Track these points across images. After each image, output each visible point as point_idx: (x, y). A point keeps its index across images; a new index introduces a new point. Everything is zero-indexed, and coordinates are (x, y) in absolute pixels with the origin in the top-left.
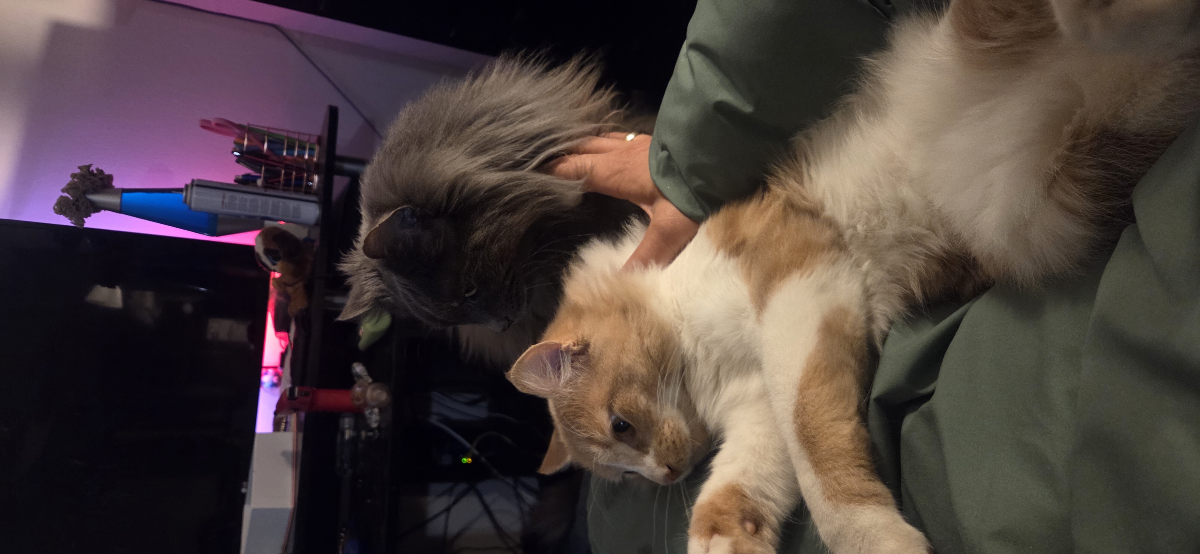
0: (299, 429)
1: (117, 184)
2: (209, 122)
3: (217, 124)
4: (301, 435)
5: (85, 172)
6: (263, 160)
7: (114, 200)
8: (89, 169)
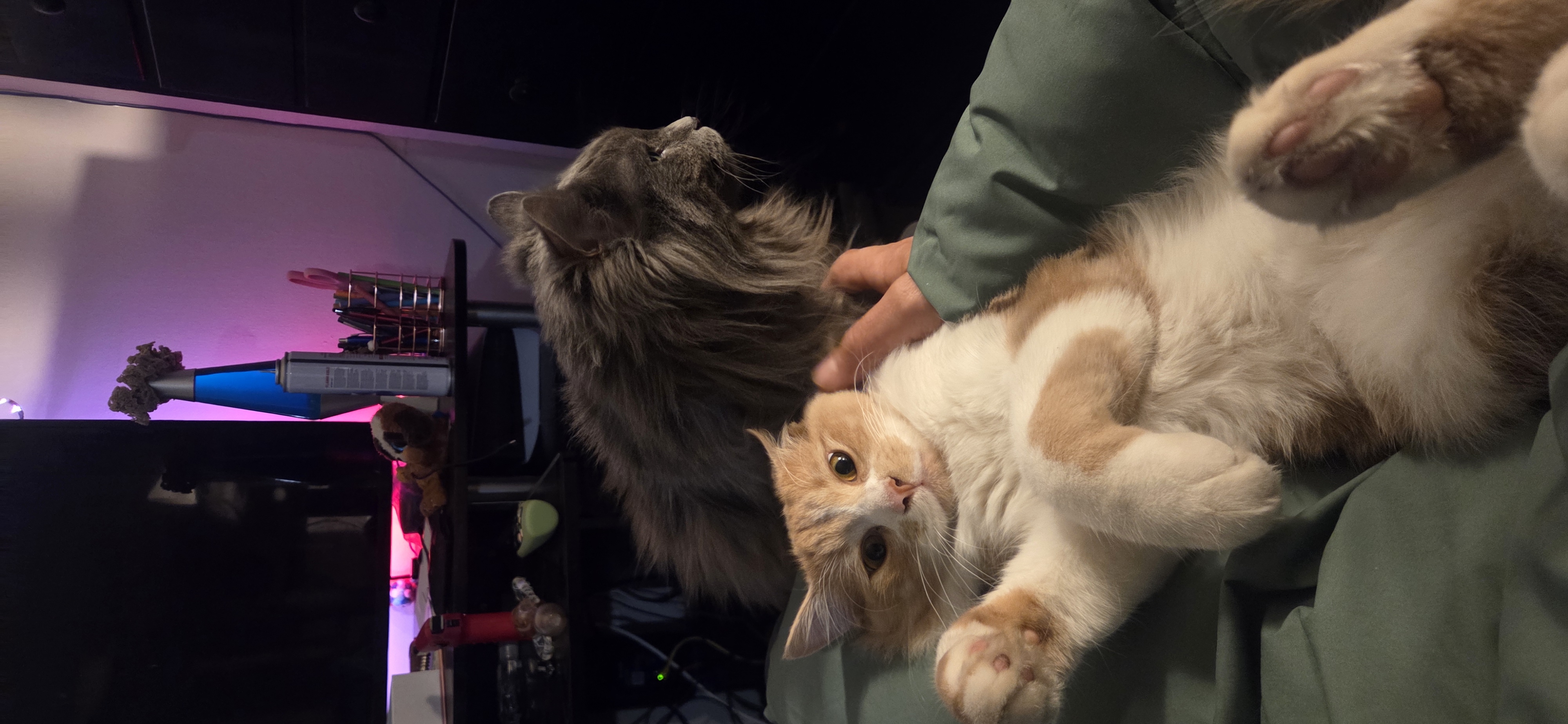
0: (446, 664)
1: (189, 363)
2: (301, 274)
3: (310, 276)
4: (450, 673)
5: (146, 353)
6: (374, 317)
7: (186, 385)
8: (150, 349)
